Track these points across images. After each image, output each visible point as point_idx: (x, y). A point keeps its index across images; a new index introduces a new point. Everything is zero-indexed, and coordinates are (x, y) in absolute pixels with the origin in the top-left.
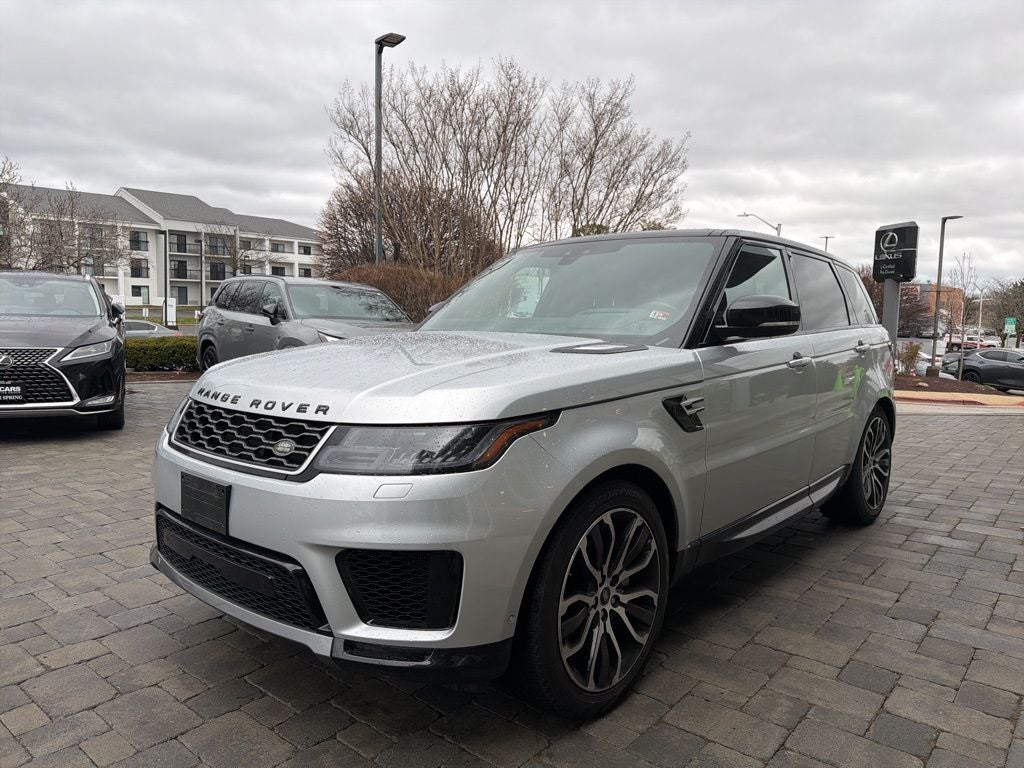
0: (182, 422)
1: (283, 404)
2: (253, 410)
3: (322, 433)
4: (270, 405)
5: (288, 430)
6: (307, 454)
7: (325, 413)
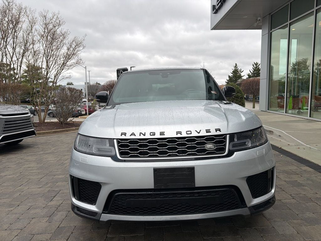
0: (119, 150)
1: (196, 131)
2: (179, 136)
3: (225, 138)
4: (188, 133)
5: (207, 140)
6: (224, 147)
7: (220, 131)
